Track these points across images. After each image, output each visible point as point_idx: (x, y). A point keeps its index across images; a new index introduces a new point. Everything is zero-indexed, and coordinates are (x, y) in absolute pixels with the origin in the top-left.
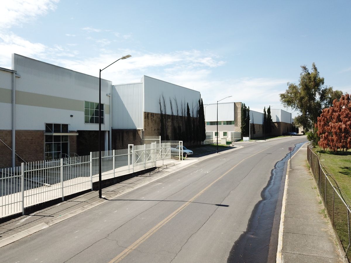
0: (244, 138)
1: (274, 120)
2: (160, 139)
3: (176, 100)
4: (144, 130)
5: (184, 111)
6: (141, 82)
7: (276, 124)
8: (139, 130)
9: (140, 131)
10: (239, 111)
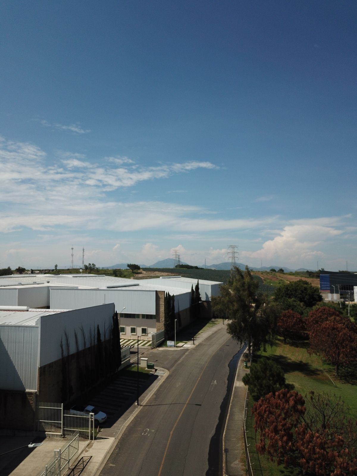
0: (169, 343)
1: (203, 298)
2: (62, 408)
3: (82, 330)
4: (38, 393)
5: (93, 339)
6: (36, 325)
7: (205, 304)
8: (31, 394)
9: (32, 396)
10: (162, 303)
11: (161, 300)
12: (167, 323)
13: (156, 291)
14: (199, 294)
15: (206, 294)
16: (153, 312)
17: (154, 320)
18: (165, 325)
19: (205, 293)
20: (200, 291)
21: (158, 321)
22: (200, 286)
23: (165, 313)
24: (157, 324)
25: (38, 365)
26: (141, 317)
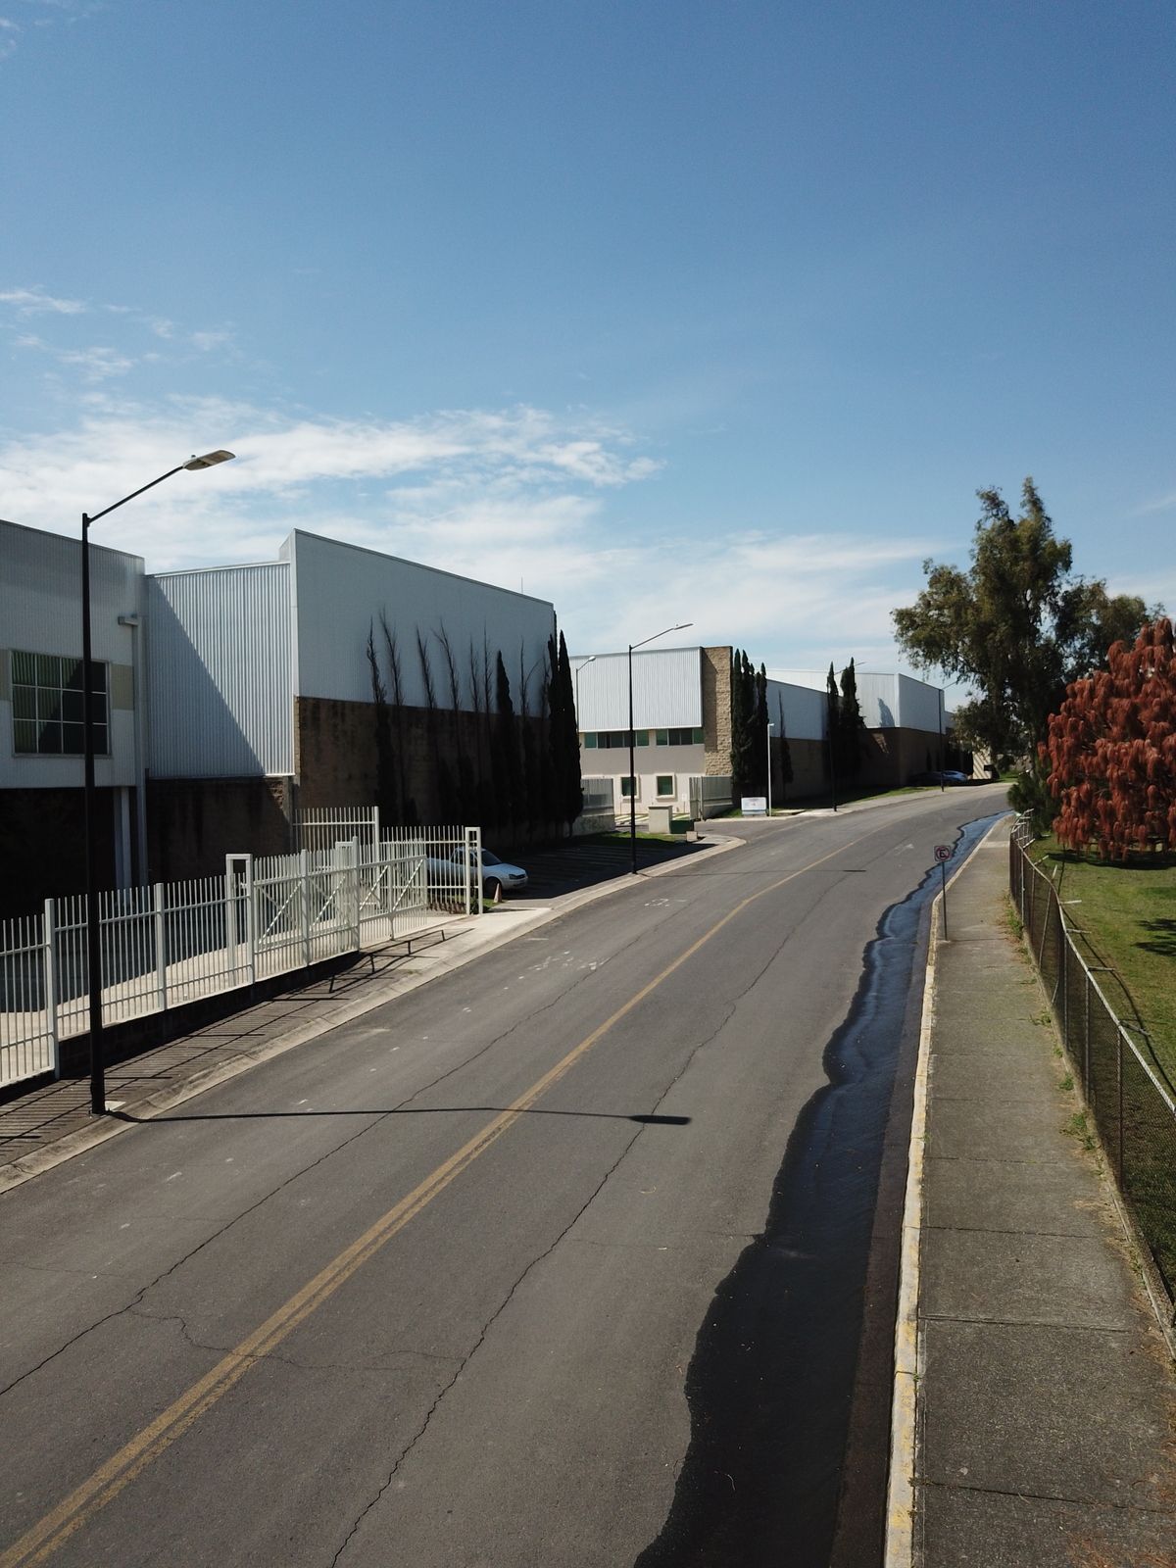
0: (748, 804)
1: (872, 719)
2: (376, 822)
3: (444, 642)
4: (297, 781)
5: (482, 688)
6: (281, 559)
7: (880, 739)
8: (277, 781)
9: (280, 788)
10: (723, 686)
11: (719, 677)
12: (742, 749)
13: (702, 650)
14: (857, 707)
15: (881, 703)
16: (694, 721)
17: (698, 747)
18: (733, 756)
19: (878, 702)
20: (858, 695)
21: (712, 747)
22: (858, 679)
23: (734, 720)
24: (709, 757)
25: (294, 690)
26: (653, 740)
